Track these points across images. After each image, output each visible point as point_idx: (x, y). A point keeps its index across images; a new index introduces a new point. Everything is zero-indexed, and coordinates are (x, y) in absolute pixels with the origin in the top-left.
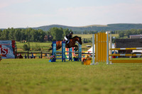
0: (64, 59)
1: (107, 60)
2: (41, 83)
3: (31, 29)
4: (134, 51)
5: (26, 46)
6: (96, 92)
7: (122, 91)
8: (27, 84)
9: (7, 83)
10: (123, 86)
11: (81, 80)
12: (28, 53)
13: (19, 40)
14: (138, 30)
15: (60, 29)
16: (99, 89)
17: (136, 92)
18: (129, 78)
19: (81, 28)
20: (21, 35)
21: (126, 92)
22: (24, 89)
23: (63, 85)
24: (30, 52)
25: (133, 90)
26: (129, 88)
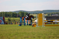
0: (25, 25)
1: (43, 25)
2: (15, 34)
3: (11, 12)
4: (54, 21)
5: (9, 19)
6: (39, 38)
7: (49, 38)
8: (9, 35)
9: (1, 34)
10: (49, 36)
11: (32, 33)
12: (10, 22)
13: (6, 17)
14: (55, 13)
15: (23, 12)
16: (40, 37)
17: (55, 38)
18: (52, 32)
19: (32, 12)
20: (7, 14)
21: (51, 38)
22: (8, 37)
23: (25, 35)
24: (11, 22)
25: (54, 37)
26: (52, 36)
